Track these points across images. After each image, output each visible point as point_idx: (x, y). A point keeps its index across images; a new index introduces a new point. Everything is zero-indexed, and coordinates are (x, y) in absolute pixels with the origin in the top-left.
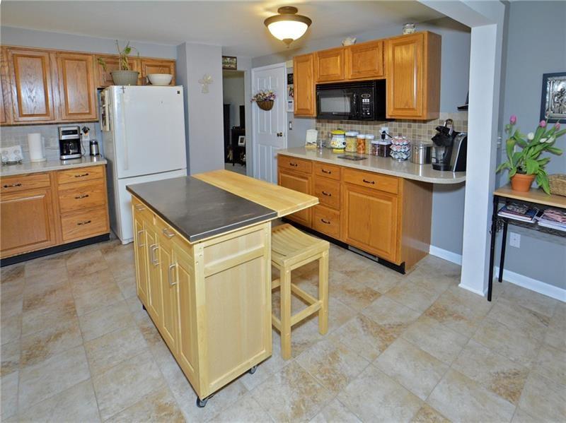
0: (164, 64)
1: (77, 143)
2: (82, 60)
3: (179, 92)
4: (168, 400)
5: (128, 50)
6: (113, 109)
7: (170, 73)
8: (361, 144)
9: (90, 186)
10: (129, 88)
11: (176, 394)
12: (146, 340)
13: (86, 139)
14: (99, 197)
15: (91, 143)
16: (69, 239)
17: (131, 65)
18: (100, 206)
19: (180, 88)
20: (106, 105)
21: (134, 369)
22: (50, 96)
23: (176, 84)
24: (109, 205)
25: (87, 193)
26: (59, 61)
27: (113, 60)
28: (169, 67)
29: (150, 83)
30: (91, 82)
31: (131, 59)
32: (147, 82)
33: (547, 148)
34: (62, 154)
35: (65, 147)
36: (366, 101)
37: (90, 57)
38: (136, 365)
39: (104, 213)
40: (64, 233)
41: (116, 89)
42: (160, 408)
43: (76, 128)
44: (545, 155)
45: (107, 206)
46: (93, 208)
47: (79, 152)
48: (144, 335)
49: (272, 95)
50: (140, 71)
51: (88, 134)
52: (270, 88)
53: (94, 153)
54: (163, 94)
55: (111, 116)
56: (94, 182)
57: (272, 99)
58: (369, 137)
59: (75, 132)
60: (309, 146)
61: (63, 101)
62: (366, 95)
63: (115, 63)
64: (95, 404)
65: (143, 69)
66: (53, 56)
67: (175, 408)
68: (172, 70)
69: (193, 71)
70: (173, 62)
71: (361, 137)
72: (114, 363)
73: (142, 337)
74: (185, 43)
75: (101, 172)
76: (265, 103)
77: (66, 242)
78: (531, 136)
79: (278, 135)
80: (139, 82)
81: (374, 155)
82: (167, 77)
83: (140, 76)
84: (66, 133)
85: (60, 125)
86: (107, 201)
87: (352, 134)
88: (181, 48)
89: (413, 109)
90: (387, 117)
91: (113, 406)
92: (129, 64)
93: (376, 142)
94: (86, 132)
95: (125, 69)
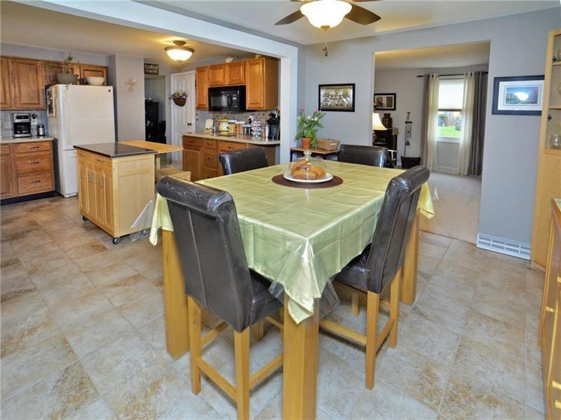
0: (99, 69)
1: (28, 125)
2: (33, 64)
3: (109, 91)
5: (70, 59)
6: (59, 101)
7: (103, 77)
8: (237, 127)
9: (40, 155)
10: (71, 86)
13: (34, 123)
14: (46, 163)
15: (38, 127)
16: (23, 192)
17: (72, 69)
18: (48, 170)
19: (111, 88)
20: (53, 98)
22: (7, 89)
23: (108, 85)
24: (54, 170)
25: (38, 161)
26: (15, 64)
27: (57, 65)
28: (102, 72)
29: (87, 83)
30: (40, 81)
31: (73, 64)
32: (84, 82)
33: (316, 123)
34: (16, 133)
35: (17, 128)
36: (235, 99)
37: (39, 62)
39: (50, 175)
40: (20, 188)
41: (61, 87)
43: (27, 115)
44: (316, 127)
45: (53, 171)
46: (42, 171)
47: (29, 132)
49: (184, 94)
50: (78, 74)
51: (36, 120)
52: (184, 89)
53: (41, 134)
54: (97, 92)
55: (57, 106)
56: (43, 153)
57: (184, 97)
58: (242, 122)
59: (26, 117)
60: (207, 131)
61: (18, 94)
63: (59, 67)
65: (82, 73)
66: (10, 61)
68: (105, 74)
69: (120, 75)
70: (106, 68)
71: (238, 123)
74: (114, 55)
75: (48, 146)
76: (180, 101)
77: (21, 195)
78: (309, 118)
79: (188, 124)
80: (78, 83)
81: (244, 134)
82: (101, 80)
83: (79, 78)
84: (18, 117)
85: (13, 112)
86: (53, 166)
87: (232, 121)
88: (112, 58)
89: (258, 104)
90: (247, 109)
92: (71, 68)
93: (247, 126)
94: (34, 118)
95: (68, 72)
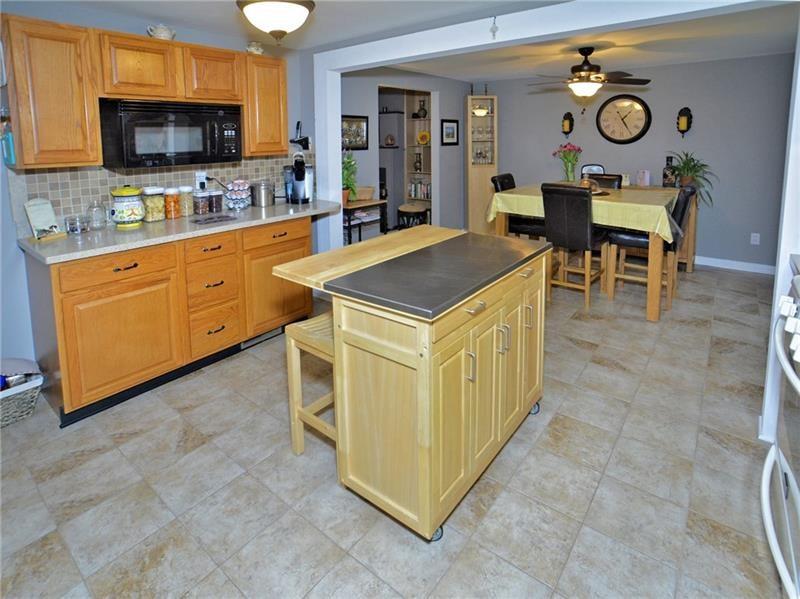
4: (547, 437)
11: (537, 434)
12: (494, 499)
21: (540, 484)
38: (534, 485)
42: (557, 438)
48: (490, 506)
62: (230, 125)
64: (598, 491)
67: (549, 429)
72: (548, 512)
73: (493, 508)
91: (586, 475)
